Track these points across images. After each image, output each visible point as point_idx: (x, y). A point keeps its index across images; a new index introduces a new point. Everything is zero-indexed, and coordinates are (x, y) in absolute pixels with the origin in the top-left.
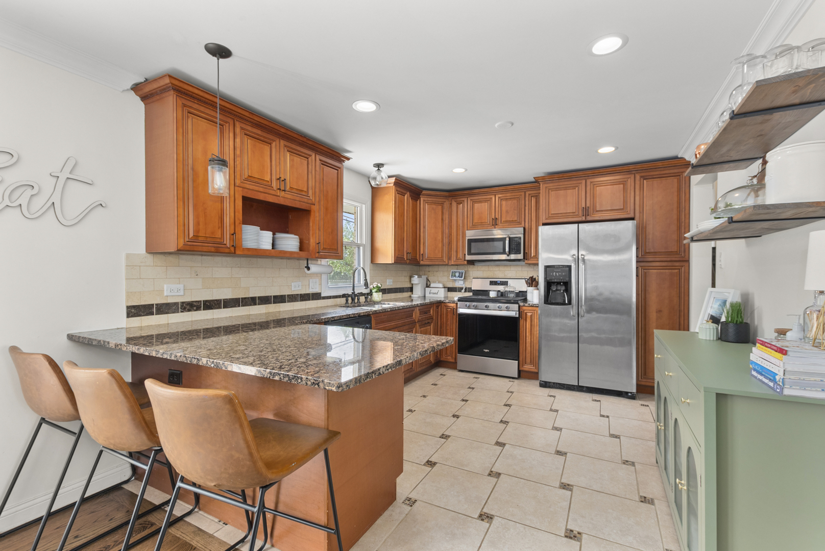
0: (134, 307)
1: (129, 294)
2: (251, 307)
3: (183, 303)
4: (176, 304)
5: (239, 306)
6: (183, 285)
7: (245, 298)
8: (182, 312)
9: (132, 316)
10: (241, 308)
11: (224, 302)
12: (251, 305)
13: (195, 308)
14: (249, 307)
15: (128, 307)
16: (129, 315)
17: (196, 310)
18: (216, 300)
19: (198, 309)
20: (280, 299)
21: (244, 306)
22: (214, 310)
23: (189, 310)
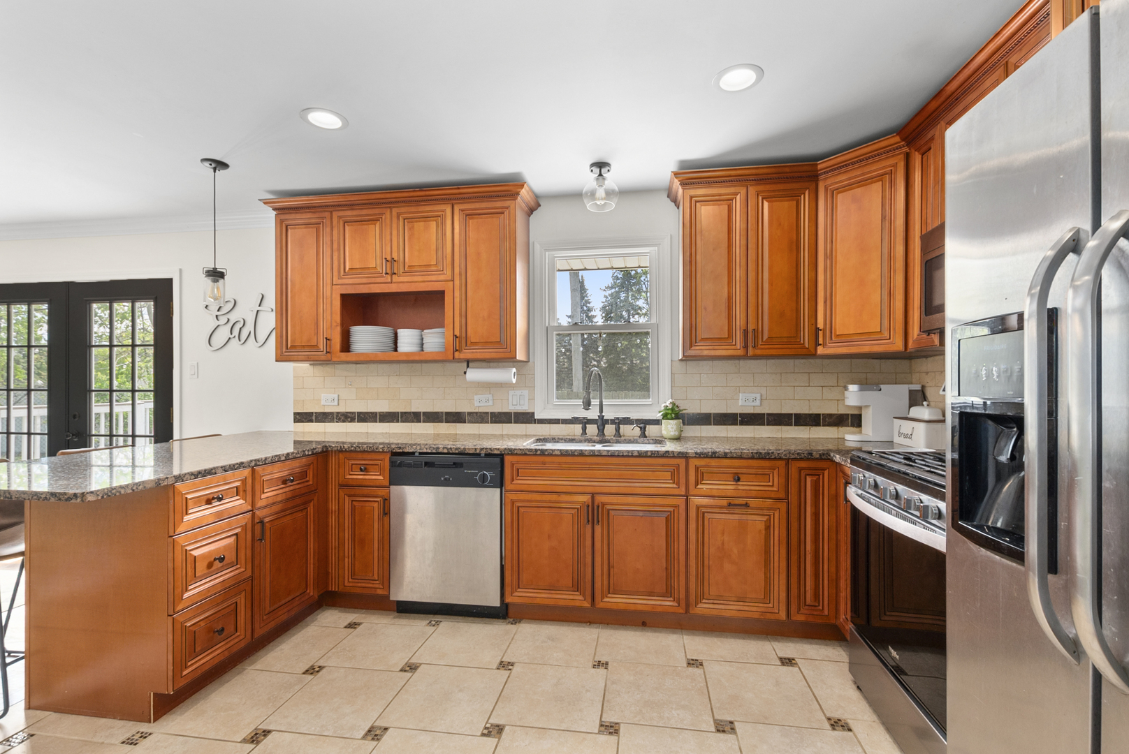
0: (298, 413)
1: (296, 402)
2: (413, 424)
3: (338, 413)
4: (332, 413)
5: (398, 422)
6: (337, 395)
7: (405, 413)
8: (337, 422)
9: (297, 422)
10: (400, 424)
11: (380, 415)
12: (413, 422)
13: (349, 419)
14: (410, 424)
15: (295, 414)
16: (296, 421)
17: (350, 422)
18: (371, 413)
19: (352, 420)
20: (456, 418)
21: (404, 422)
22: (369, 424)
23: (344, 421)
